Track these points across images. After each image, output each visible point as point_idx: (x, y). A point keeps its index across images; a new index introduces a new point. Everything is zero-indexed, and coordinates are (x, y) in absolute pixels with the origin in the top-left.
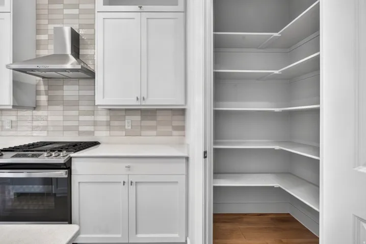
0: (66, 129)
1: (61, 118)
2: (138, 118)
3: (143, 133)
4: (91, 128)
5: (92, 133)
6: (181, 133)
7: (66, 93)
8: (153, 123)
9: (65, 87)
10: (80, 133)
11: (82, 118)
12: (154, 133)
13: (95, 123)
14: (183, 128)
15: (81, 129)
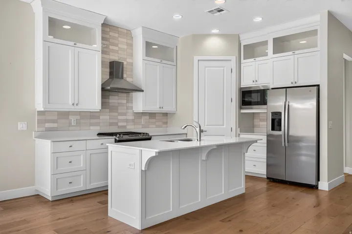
0: (111, 124)
1: (108, 117)
2: (148, 117)
3: (150, 126)
4: (124, 124)
5: (125, 127)
6: (165, 126)
7: (110, 101)
8: (154, 120)
9: (111, 97)
10: (119, 127)
11: (120, 117)
12: (154, 126)
13: (127, 121)
14: (166, 123)
15: (120, 124)
